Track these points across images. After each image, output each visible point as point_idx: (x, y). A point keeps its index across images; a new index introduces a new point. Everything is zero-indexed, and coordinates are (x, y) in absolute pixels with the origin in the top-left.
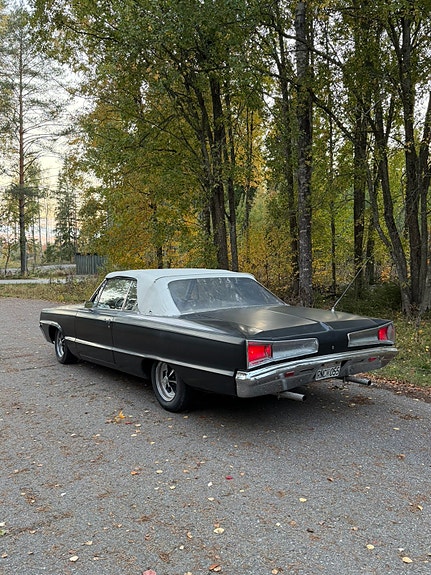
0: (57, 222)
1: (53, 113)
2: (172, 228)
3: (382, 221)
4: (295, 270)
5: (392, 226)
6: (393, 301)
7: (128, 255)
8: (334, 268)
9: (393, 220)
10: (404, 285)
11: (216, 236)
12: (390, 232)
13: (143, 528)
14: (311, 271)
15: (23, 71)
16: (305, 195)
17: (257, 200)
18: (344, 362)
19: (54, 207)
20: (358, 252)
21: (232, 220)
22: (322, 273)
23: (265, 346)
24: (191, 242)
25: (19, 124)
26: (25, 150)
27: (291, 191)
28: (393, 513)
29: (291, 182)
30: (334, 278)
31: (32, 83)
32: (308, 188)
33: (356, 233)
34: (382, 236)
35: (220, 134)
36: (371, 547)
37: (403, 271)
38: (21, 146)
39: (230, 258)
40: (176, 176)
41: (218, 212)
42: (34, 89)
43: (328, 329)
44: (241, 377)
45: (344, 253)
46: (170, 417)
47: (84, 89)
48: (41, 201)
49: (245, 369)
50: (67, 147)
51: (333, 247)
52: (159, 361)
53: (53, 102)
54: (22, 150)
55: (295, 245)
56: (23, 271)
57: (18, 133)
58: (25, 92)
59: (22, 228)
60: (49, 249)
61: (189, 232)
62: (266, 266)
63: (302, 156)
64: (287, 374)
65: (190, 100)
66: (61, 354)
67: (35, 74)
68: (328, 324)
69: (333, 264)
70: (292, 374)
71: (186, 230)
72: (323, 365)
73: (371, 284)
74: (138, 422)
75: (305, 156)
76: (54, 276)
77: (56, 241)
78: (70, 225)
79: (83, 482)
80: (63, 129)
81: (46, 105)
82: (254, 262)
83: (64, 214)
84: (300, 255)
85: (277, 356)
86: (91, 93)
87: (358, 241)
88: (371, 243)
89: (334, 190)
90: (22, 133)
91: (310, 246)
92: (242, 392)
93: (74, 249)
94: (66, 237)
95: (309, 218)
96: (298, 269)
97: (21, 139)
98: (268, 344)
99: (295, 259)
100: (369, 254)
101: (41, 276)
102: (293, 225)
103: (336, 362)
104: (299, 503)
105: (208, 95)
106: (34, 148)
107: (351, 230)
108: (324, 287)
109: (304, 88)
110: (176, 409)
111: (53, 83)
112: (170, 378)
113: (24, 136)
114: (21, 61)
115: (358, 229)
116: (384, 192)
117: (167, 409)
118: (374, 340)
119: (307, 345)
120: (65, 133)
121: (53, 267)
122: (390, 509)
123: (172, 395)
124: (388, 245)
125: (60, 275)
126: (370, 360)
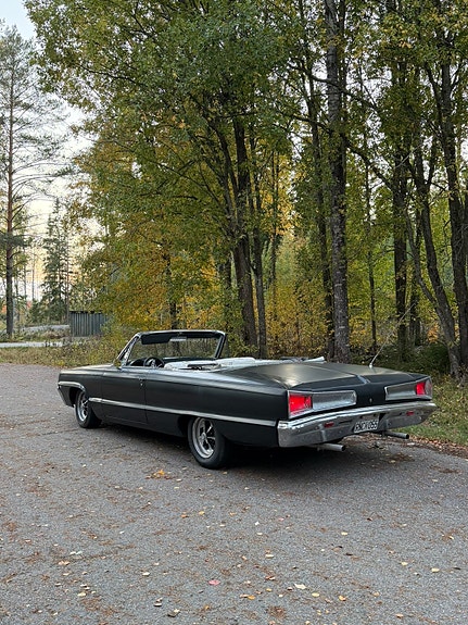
0: (46, 275)
1: (47, 150)
2: (191, 282)
3: (425, 273)
4: (330, 329)
5: (436, 278)
6: (440, 363)
7: (137, 312)
8: (374, 326)
9: (437, 273)
10: (451, 344)
11: (240, 291)
12: (434, 286)
13: (202, 554)
14: (348, 330)
15: (14, 103)
16: (339, 246)
17: (282, 249)
18: (382, 415)
19: (42, 257)
20: (401, 308)
21: (258, 273)
22: (361, 332)
23: (306, 397)
24: (212, 297)
25: (8, 163)
26: (14, 193)
27: (323, 240)
28: (426, 542)
29: (323, 231)
30: (374, 338)
31: (25, 116)
32: (343, 239)
33: (397, 288)
34: (426, 291)
35: (244, 179)
36: (404, 564)
37: (450, 329)
38: (10, 188)
39: (257, 315)
40: (197, 226)
41: (243, 264)
42: (27, 123)
43: (365, 382)
44: (282, 425)
45: (385, 309)
46: (209, 473)
47: (89, 127)
48: (27, 250)
49: (286, 418)
50: (69, 191)
51: (373, 302)
52: (196, 417)
53: (48, 138)
54: (10, 192)
55: (329, 300)
56: (9, 332)
57: (7, 174)
58: (15, 127)
59: (9, 282)
60: (36, 308)
61: (210, 286)
62: (297, 325)
63: (336, 205)
64: (327, 425)
65: (211, 143)
66: (83, 417)
67: (27, 107)
68: (365, 377)
69: (374, 322)
70: (331, 425)
71: (207, 284)
72: (361, 417)
73: (417, 345)
74: (178, 477)
75: (338, 205)
76: (44, 338)
77: (44, 298)
78: (61, 278)
79: (137, 523)
80: (59, 168)
81: (40, 143)
82: (283, 319)
83: (55, 265)
84: (335, 310)
85: (317, 407)
86: (96, 131)
87: (401, 296)
88: (415, 298)
89: (371, 240)
90: (11, 174)
91: (346, 301)
92: (284, 442)
93: (65, 306)
94: (55, 292)
95: (344, 271)
96: (333, 327)
97: (11, 180)
98: (308, 395)
99: (330, 316)
100: (413, 311)
101: (28, 339)
102: (326, 278)
103: (375, 415)
104: (340, 536)
105: (231, 137)
106: (26, 190)
107: (392, 283)
108: (362, 349)
109: (336, 134)
110: (214, 466)
111: (48, 116)
112: (208, 435)
113: (14, 177)
114: (12, 92)
115: (400, 283)
116: (426, 242)
117: (205, 466)
118: (412, 394)
119: (346, 397)
120: (63, 173)
121: (41, 328)
122: (424, 539)
123: (210, 452)
124: (432, 299)
125: (52, 337)
126: (408, 414)
